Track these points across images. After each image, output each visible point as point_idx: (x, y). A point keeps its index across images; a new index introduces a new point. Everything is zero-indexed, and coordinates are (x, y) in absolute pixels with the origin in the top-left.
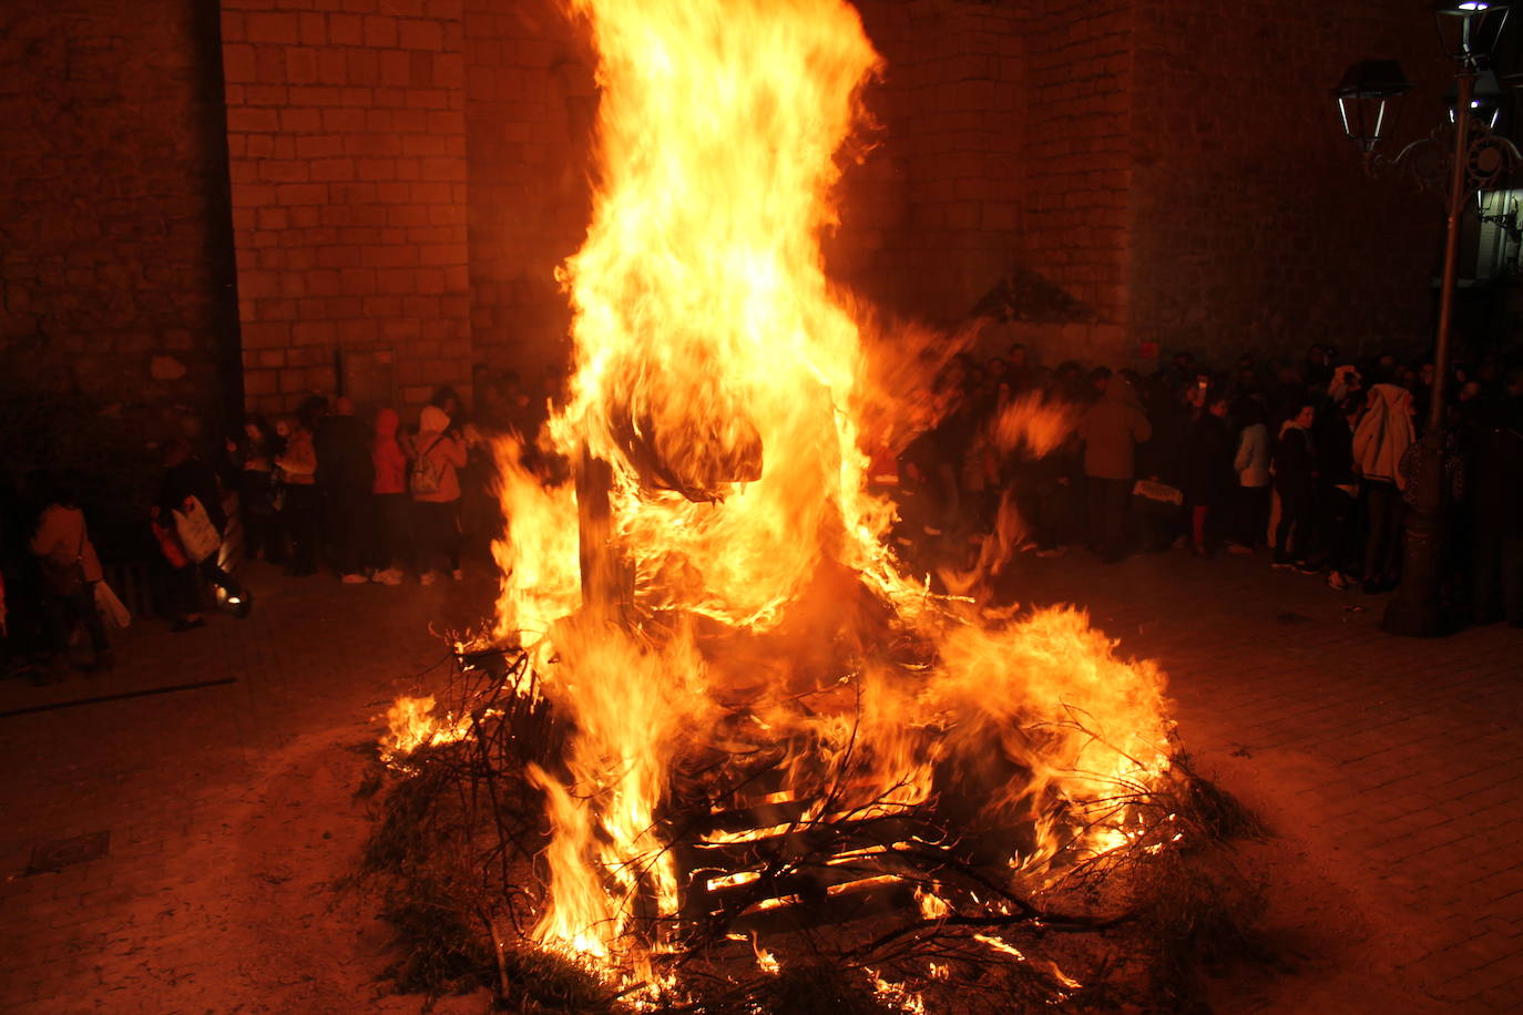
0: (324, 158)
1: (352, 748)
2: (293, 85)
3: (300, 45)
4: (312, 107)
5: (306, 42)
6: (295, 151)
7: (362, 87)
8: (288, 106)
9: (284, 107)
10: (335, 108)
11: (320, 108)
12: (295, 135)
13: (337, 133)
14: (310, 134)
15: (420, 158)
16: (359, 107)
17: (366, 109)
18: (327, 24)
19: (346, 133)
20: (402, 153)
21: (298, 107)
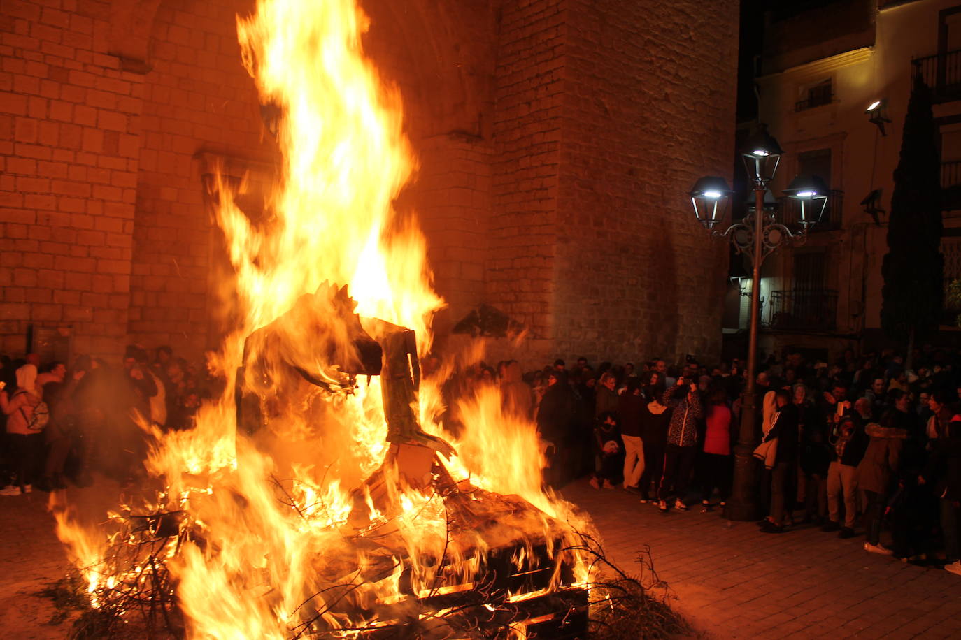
0: (35, 193)
1: (36, 594)
2: (19, 142)
3: (27, 116)
4: (31, 158)
5: (31, 116)
6: (15, 186)
7: (68, 149)
8: (13, 155)
9: (10, 156)
10: (47, 161)
11: (37, 160)
12: (16, 176)
13: (47, 178)
14: (27, 176)
15: (103, 201)
16: (65, 163)
17: (69, 164)
18: (48, 106)
19: (54, 179)
20: (92, 196)
21: (21, 157)
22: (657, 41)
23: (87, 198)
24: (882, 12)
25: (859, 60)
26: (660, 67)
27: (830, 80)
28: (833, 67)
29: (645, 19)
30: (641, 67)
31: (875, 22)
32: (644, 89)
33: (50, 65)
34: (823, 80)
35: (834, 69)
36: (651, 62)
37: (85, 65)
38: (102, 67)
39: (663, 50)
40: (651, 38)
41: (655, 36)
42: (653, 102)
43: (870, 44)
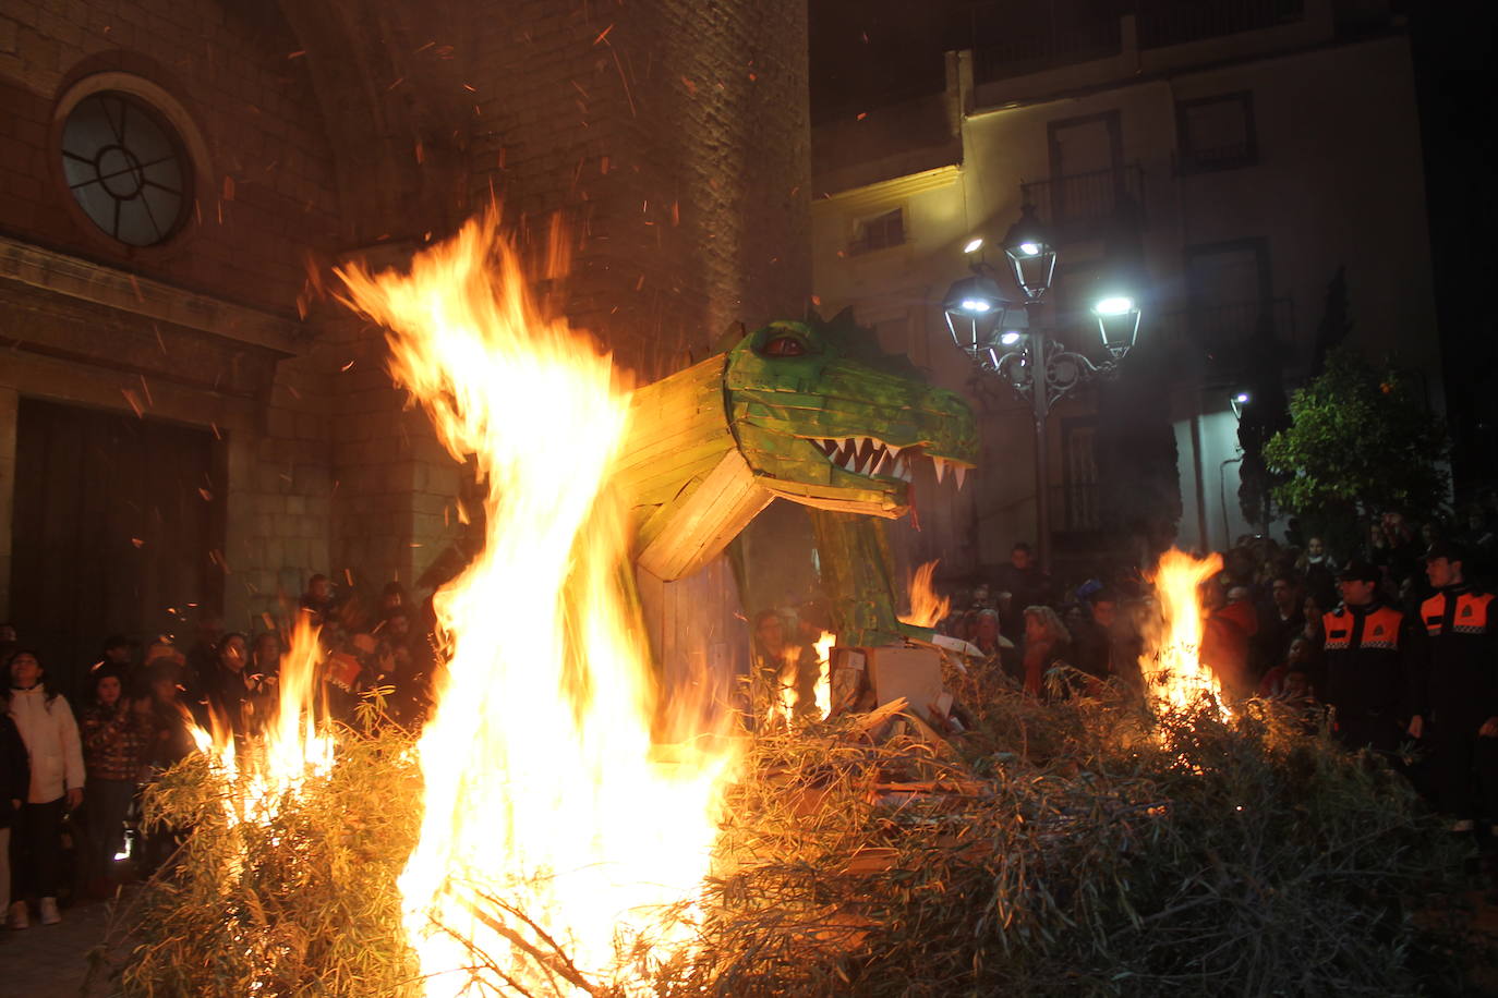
22: (719, 118)
24: (970, 119)
25: (941, 183)
26: (726, 157)
27: (900, 211)
28: (906, 192)
29: (705, 82)
30: (702, 153)
31: (960, 134)
32: (708, 189)
34: (891, 211)
35: (909, 194)
36: (715, 149)
39: (727, 131)
40: (713, 112)
41: (718, 109)
42: (719, 210)
43: (957, 159)
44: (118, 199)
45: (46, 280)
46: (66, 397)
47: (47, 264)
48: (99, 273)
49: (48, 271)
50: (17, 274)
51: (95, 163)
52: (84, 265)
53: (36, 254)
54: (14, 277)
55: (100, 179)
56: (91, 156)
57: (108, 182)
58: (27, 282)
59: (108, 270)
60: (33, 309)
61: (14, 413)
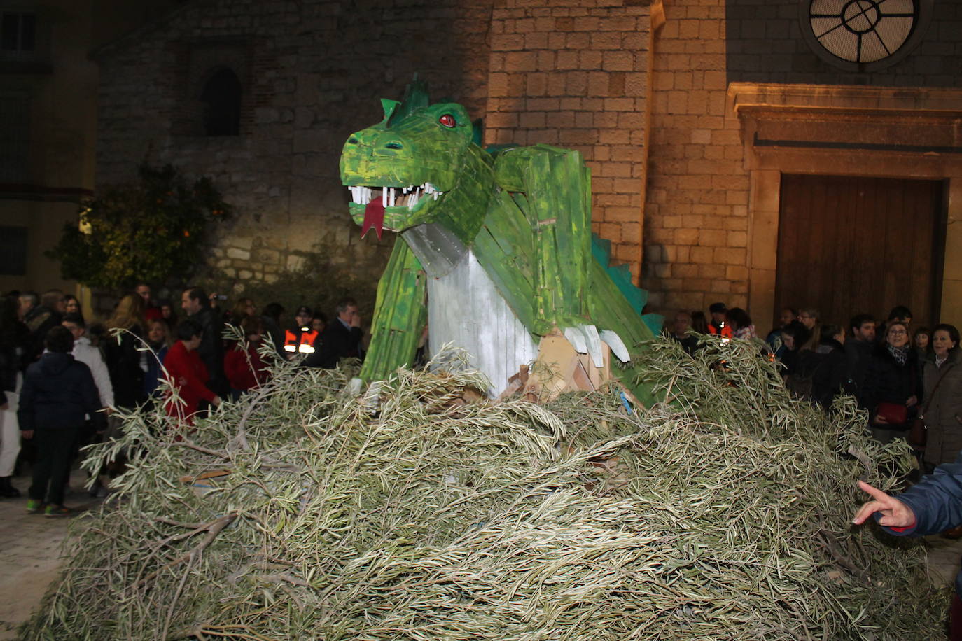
2: (531, 97)
3: (537, 71)
4: (540, 111)
5: (541, 69)
6: (527, 140)
7: (575, 97)
8: (526, 111)
9: (522, 112)
10: (554, 111)
11: (546, 112)
12: (527, 130)
13: (555, 128)
14: (537, 129)
15: (610, 145)
16: (571, 110)
17: (576, 111)
18: (556, 58)
19: (562, 129)
20: (598, 142)
21: (532, 111)
23: (594, 145)
33: (557, 18)
37: (589, 9)
38: (606, 8)
44: (859, 34)
45: (784, 101)
46: (813, 171)
47: (783, 92)
48: (819, 89)
49: (785, 97)
50: (765, 102)
51: (842, 16)
52: (807, 87)
53: (773, 88)
54: (764, 104)
55: (844, 23)
56: (838, 12)
57: (849, 24)
58: (773, 106)
59: (824, 86)
60: (789, 120)
61: (778, 185)
